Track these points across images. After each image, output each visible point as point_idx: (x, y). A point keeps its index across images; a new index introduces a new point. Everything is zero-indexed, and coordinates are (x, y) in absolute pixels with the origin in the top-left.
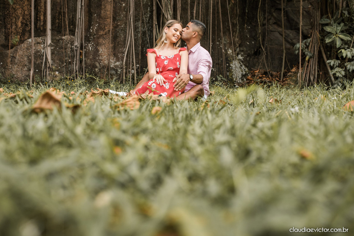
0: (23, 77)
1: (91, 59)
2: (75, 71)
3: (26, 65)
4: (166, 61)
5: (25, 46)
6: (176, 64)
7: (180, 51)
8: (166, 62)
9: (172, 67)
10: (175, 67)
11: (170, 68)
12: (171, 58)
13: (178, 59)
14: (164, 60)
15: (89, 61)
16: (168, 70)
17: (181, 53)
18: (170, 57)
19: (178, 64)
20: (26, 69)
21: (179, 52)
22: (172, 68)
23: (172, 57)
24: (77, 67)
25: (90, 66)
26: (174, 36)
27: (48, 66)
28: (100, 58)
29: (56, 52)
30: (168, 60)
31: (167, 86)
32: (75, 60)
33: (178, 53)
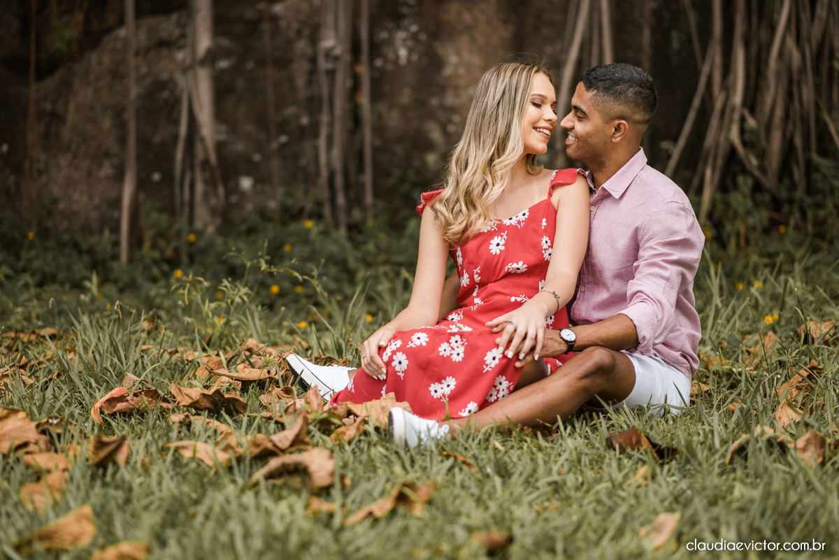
0: (97, 208)
1: (404, 110)
2: (324, 173)
3: (107, 155)
4: (496, 240)
5: (107, 60)
6: (537, 247)
7: (554, 187)
8: (496, 246)
9: (521, 263)
10: (533, 259)
11: (515, 266)
12: (519, 222)
13: (544, 223)
14: (491, 234)
15: (393, 119)
16: (508, 275)
17: (558, 193)
18: (514, 222)
19: (545, 246)
20: (106, 170)
21: (550, 195)
22: (521, 265)
23: (522, 218)
24: (336, 153)
25: (400, 140)
26: (535, 128)
27: (200, 155)
28: (450, 100)
29: (241, 83)
30: (504, 235)
31: (457, 351)
32: (325, 118)
33: (546, 197)
